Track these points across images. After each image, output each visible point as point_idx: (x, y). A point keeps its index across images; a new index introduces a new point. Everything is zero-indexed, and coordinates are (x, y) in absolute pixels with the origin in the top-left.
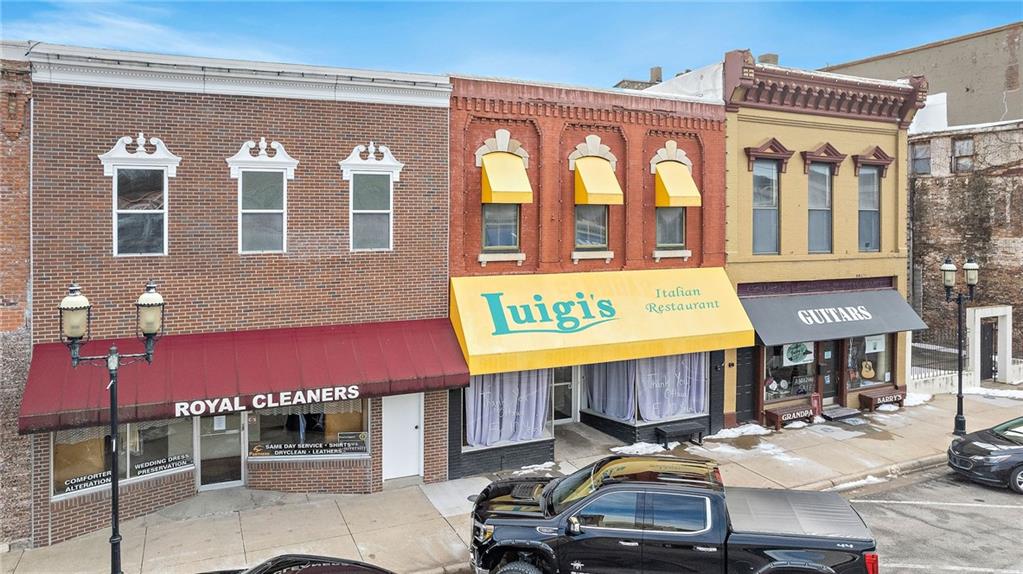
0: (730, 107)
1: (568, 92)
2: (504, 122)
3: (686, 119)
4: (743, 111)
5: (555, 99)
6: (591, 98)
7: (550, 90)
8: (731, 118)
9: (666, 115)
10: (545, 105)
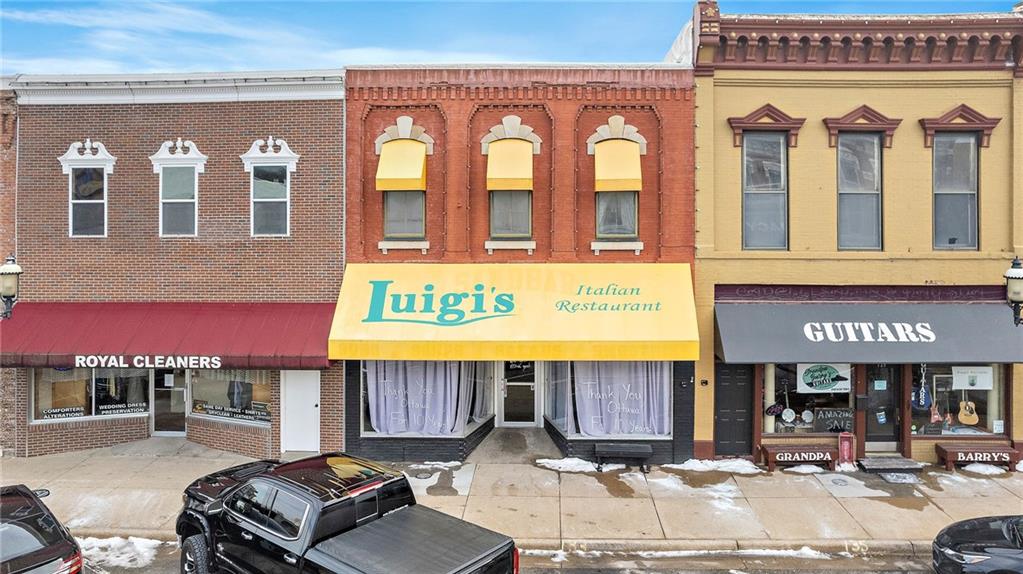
0: (700, 70)
1: (477, 72)
2: (404, 109)
3: (634, 89)
4: (719, 74)
5: (462, 80)
6: (506, 77)
7: (456, 72)
8: (704, 85)
9: (605, 87)
10: (449, 88)
